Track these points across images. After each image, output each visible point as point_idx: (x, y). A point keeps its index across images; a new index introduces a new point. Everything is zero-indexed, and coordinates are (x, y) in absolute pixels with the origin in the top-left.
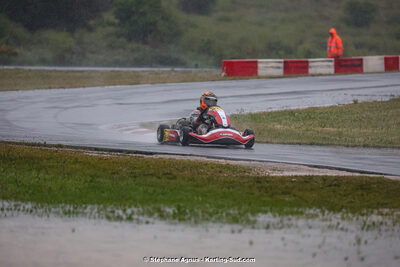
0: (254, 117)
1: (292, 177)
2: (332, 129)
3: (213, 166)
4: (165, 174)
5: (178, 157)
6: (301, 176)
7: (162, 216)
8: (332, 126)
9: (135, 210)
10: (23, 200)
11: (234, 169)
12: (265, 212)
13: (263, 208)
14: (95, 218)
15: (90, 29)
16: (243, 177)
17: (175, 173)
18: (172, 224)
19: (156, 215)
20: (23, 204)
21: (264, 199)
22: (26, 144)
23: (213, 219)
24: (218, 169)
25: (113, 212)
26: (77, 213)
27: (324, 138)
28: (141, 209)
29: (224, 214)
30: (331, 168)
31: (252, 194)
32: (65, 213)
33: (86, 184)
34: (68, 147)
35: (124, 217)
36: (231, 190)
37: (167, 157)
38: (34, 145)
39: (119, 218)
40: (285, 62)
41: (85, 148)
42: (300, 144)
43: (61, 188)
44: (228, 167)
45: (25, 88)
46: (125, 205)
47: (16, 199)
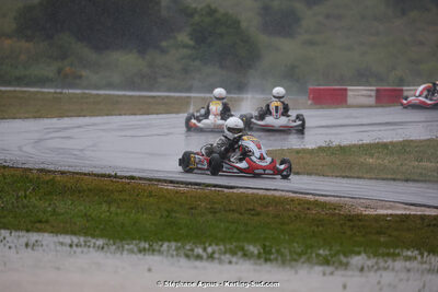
0: (342, 149)
1: (387, 215)
2: (429, 165)
3: (301, 202)
4: (247, 210)
5: (261, 192)
6: (397, 215)
7: (246, 255)
8: (429, 160)
9: (216, 248)
10: (93, 236)
11: (323, 205)
12: (359, 253)
13: (357, 249)
14: (172, 256)
15: (163, 51)
16: (334, 215)
17: (259, 209)
18: (256, 264)
19: (240, 254)
20: (94, 241)
21: (357, 239)
22: (95, 175)
23: (302, 260)
24: (306, 206)
25: (192, 250)
26: (153, 250)
27: (421, 174)
28: (222, 247)
29: (314, 255)
30: (429, 207)
31: (344, 233)
32: (140, 251)
33: (163, 220)
34: (140, 179)
35: (205, 255)
36: (321, 228)
37: (250, 191)
38: (103, 176)
39: (199, 257)
40: (377, 90)
41: (159, 180)
42: (394, 180)
43: (135, 223)
44: (316, 203)
45: (93, 114)
46: (204, 243)
47: (86, 234)
